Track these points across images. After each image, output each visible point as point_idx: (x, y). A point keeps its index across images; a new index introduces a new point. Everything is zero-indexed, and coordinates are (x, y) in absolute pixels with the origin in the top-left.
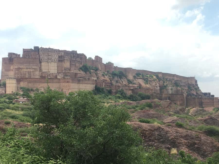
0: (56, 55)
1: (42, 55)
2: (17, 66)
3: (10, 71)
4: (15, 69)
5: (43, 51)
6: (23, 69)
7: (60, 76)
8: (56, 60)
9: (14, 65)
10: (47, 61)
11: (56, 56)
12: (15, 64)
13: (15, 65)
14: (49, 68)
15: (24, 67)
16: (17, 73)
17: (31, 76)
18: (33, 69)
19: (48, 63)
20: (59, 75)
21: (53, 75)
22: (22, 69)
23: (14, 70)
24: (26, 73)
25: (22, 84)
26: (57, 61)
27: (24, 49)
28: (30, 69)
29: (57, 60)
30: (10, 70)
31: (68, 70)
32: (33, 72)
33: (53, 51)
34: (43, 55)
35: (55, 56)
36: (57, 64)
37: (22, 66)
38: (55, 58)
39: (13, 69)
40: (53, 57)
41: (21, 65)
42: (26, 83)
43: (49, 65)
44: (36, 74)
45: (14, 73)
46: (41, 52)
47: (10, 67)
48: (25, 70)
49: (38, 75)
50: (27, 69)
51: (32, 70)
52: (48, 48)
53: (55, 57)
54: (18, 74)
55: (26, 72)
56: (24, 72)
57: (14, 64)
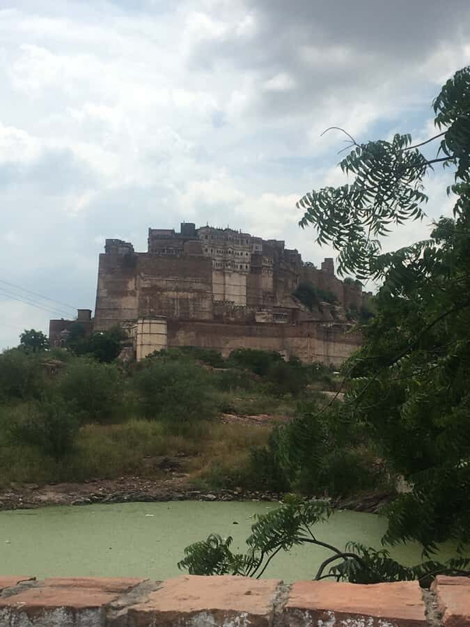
0: (245, 253)
1: (209, 251)
2: (148, 281)
3: (127, 296)
4: (143, 289)
5: (212, 237)
6: (166, 290)
7: (264, 316)
8: (247, 267)
9: (138, 277)
10: (219, 268)
11: (247, 254)
12: (142, 274)
13: (143, 278)
14: (225, 291)
15: (170, 285)
16: (148, 301)
17: (188, 313)
18: (194, 291)
19: (224, 274)
20: (264, 314)
21: (243, 312)
22: (162, 290)
23: (141, 295)
24: (173, 304)
25: (183, 338)
26: (248, 269)
27: (151, 231)
28: (185, 293)
29: (248, 265)
30: (127, 292)
31: (270, 299)
32: (194, 300)
33: (238, 241)
34: (212, 251)
35: (242, 254)
36: (247, 279)
37: (164, 282)
38: (242, 261)
39: (136, 289)
40: (238, 258)
41: (161, 278)
42: (192, 333)
43: (227, 282)
44: (204, 306)
45: (140, 303)
46: (206, 241)
47: (128, 283)
48: (171, 294)
49: (207, 310)
50: (177, 290)
51: (190, 296)
52: (224, 229)
53: (244, 258)
54: (151, 307)
55: (173, 299)
56: (168, 301)
57: (140, 274)
